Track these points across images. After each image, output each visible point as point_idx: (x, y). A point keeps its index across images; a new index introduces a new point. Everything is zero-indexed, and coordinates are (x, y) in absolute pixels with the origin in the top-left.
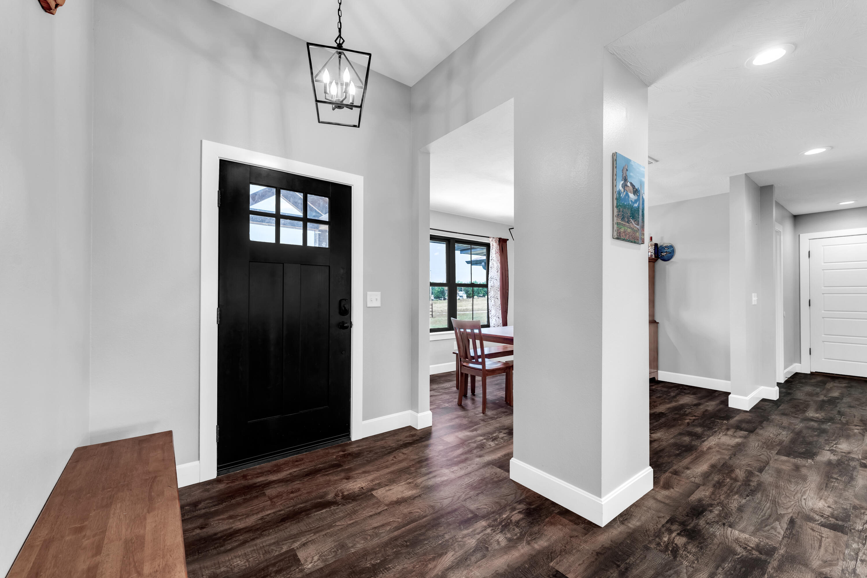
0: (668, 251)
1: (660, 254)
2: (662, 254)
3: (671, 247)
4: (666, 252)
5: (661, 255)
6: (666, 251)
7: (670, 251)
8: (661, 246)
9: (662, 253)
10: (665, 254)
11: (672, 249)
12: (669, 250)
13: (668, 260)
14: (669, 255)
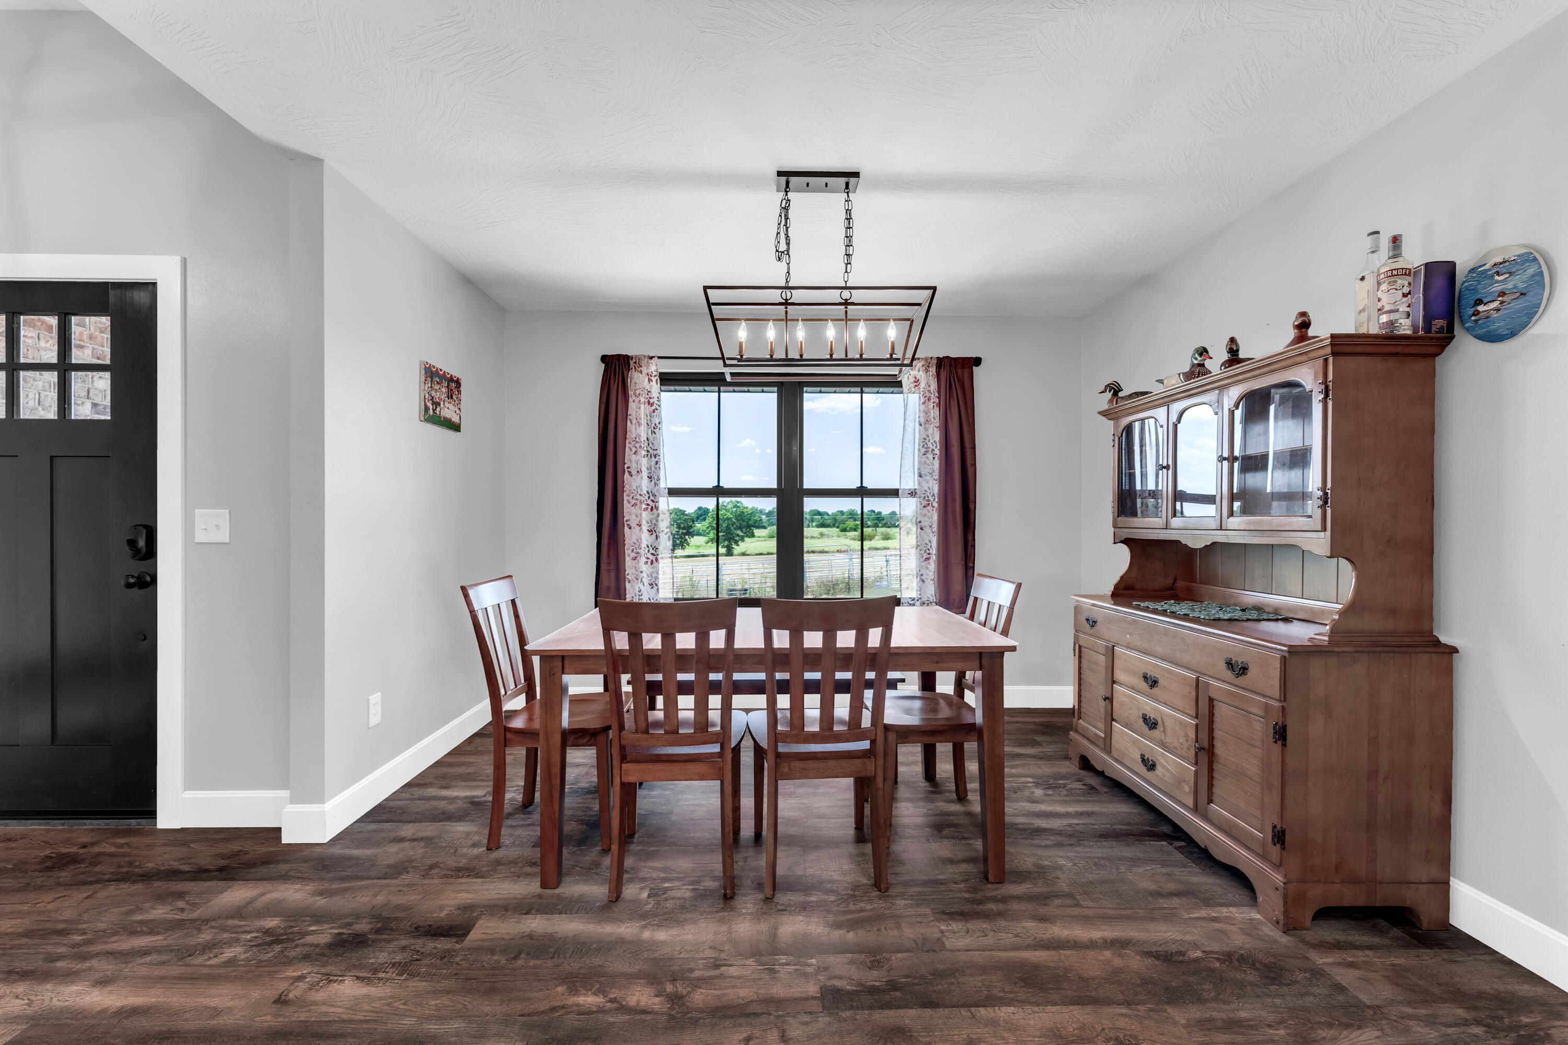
0: (1510, 285)
1: (1471, 311)
2: (1481, 308)
3: (1529, 258)
4: (1502, 294)
5: (1477, 313)
6: (1498, 288)
7: (1521, 286)
8: (1473, 270)
9: (1479, 302)
10: (1495, 305)
11: (1531, 271)
12: (1517, 282)
13: (1512, 334)
14: (1522, 303)
